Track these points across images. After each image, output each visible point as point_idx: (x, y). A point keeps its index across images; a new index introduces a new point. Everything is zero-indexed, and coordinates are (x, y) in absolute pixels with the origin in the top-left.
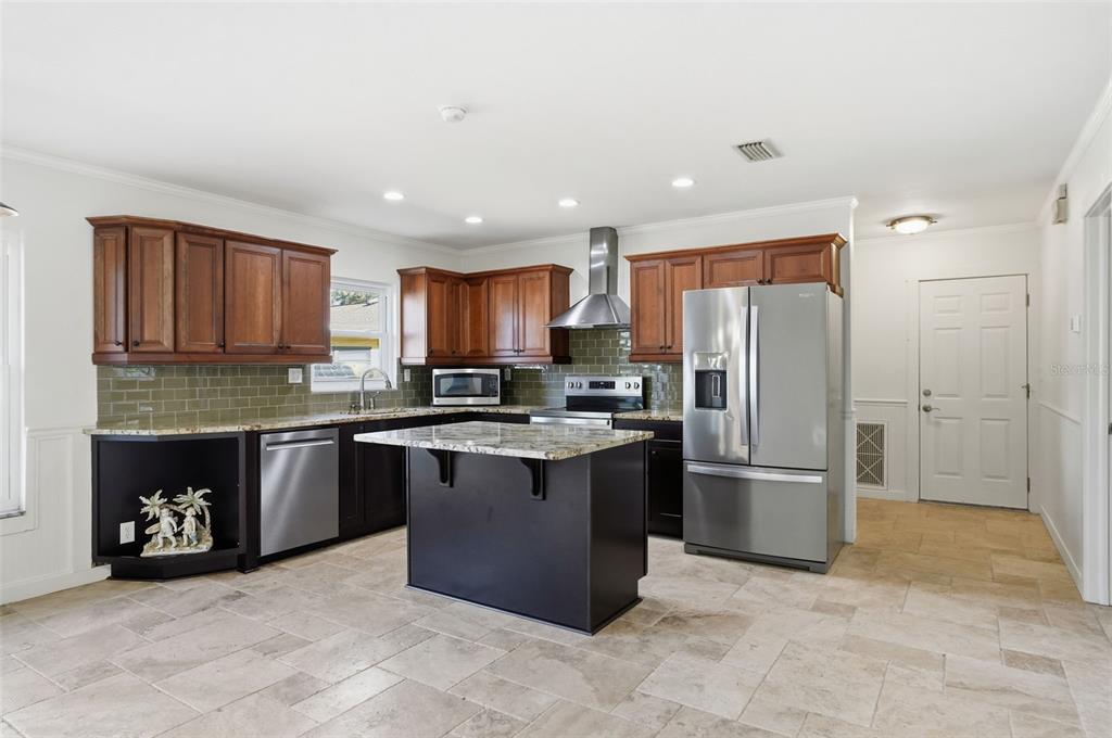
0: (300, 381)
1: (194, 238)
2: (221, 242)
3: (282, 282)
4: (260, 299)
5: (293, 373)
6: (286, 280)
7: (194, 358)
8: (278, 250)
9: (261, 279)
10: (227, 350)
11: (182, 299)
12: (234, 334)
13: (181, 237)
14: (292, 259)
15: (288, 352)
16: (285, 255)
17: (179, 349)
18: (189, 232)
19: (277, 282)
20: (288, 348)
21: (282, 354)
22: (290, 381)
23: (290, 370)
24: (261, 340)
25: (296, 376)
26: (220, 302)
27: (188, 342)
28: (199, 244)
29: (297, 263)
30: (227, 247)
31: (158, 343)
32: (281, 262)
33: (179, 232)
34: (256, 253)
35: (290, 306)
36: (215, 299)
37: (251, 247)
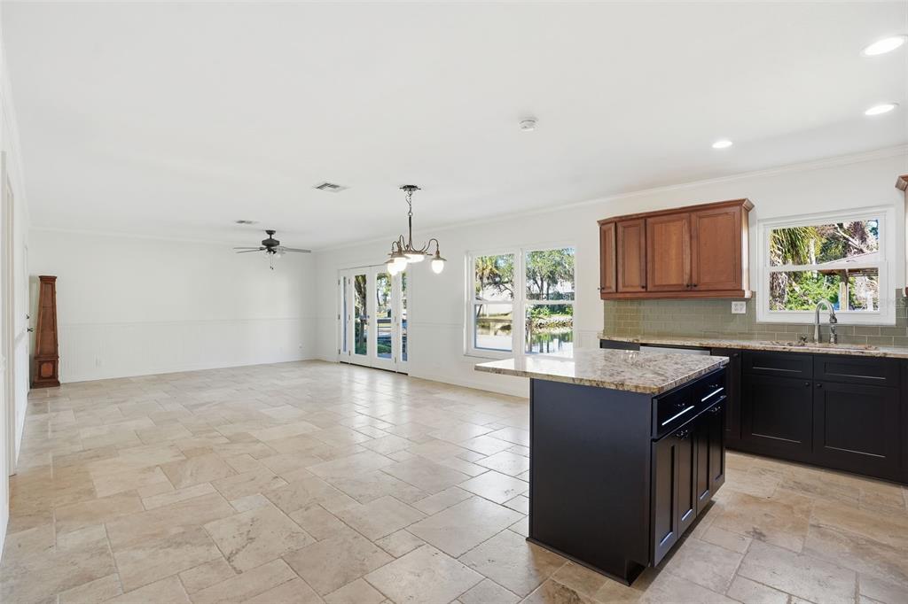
0: (744, 312)
1: (627, 223)
2: (642, 221)
3: (691, 238)
4: (673, 252)
5: (736, 305)
6: (694, 234)
7: (628, 295)
8: (687, 214)
9: (674, 238)
10: (649, 290)
11: (620, 261)
12: (653, 279)
13: (619, 225)
14: (700, 217)
15: (696, 289)
16: (694, 216)
17: (619, 290)
18: (623, 221)
19: (687, 238)
20: (695, 286)
21: (691, 291)
22: (733, 312)
23: (733, 303)
24: (674, 282)
25: (739, 307)
26: (643, 259)
27: (624, 286)
28: (630, 226)
29: (706, 220)
30: (648, 223)
31: (610, 288)
32: (690, 223)
33: (618, 222)
34: (669, 221)
35: (698, 254)
36: (640, 258)
37: (665, 218)
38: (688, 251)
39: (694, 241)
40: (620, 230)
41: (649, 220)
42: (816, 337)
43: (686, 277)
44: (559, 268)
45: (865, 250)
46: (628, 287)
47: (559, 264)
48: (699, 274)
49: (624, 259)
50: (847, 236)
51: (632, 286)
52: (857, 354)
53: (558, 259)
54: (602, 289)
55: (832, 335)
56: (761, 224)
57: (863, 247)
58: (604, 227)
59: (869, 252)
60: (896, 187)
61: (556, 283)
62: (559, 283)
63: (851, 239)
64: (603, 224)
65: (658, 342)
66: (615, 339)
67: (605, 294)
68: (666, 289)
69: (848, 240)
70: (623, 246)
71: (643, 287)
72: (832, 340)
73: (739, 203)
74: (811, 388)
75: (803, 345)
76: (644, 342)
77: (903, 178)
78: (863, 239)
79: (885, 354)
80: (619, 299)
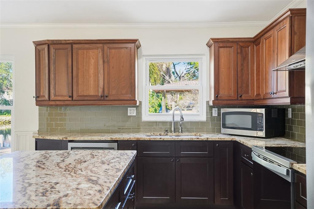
0: (135, 114)
1: (56, 46)
2: (70, 46)
3: (104, 62)
4: (92, 71)
5: (130, 110)
6: (106, 60)
7: (58, 103)
8: (101, 45)
9: (92, 61)
10: (74, 99)
11: (52, 76)
12: (77, 91)
13: (51, 47)
14: (110, 48)
15: (107, 99)
16: (106, 47)
17: (51, 99)
18: (55, 44)
19: (101, 62)
20: (107, 97)
21: (104, 100)
22: (129, 114)
23: (129, 109)
24: (92, 93)
25: (132, 111)
26: (70, 75)
27: (55, 95)
28: (60, 49)
29: (113, 50)
30: (73, 48)
31: (44, 96)
32: (103, 51)
33: (50, 44)
34: (89, 49)
35: (108, 74)
36: (68, 74)
37: (87, 46)
38: (102, 71)
39: (106, 65)
40: (52, 51)
41: (75, 46)
42: (173, 129)
43: (100, 90)
44: (5, 82)
45: (170, 82)
46: (59, 96)
47: (6, 79)
48: (109, 88)
49: (55, 74)
50: (164, 75)
51: (62, 96)
52: (196, 139)
53: (5, 75)
54: (37, 97)
55: (180, 127)
56: (144, 58)
57: (170, 80)
58: (38, 47)
59: (172, 83)
60: (206, 45)
61: (4, 92)
62: (6, 93)
63: (166, 76)
64: (38, 44)
65: (82, 139)
66: (48, 138)
67: (39, 101)
68: (86, 98)
69: (165, 76)
70: (55, 63)
71: (70, 97)
72: (180, 131)
73: (134, 41)
74: (174, 163)
75: (167, 135)
76: (71, 139)
77: (212, 39)
78: (170, 77)
79: (208, 138)
80: (51, 105)
